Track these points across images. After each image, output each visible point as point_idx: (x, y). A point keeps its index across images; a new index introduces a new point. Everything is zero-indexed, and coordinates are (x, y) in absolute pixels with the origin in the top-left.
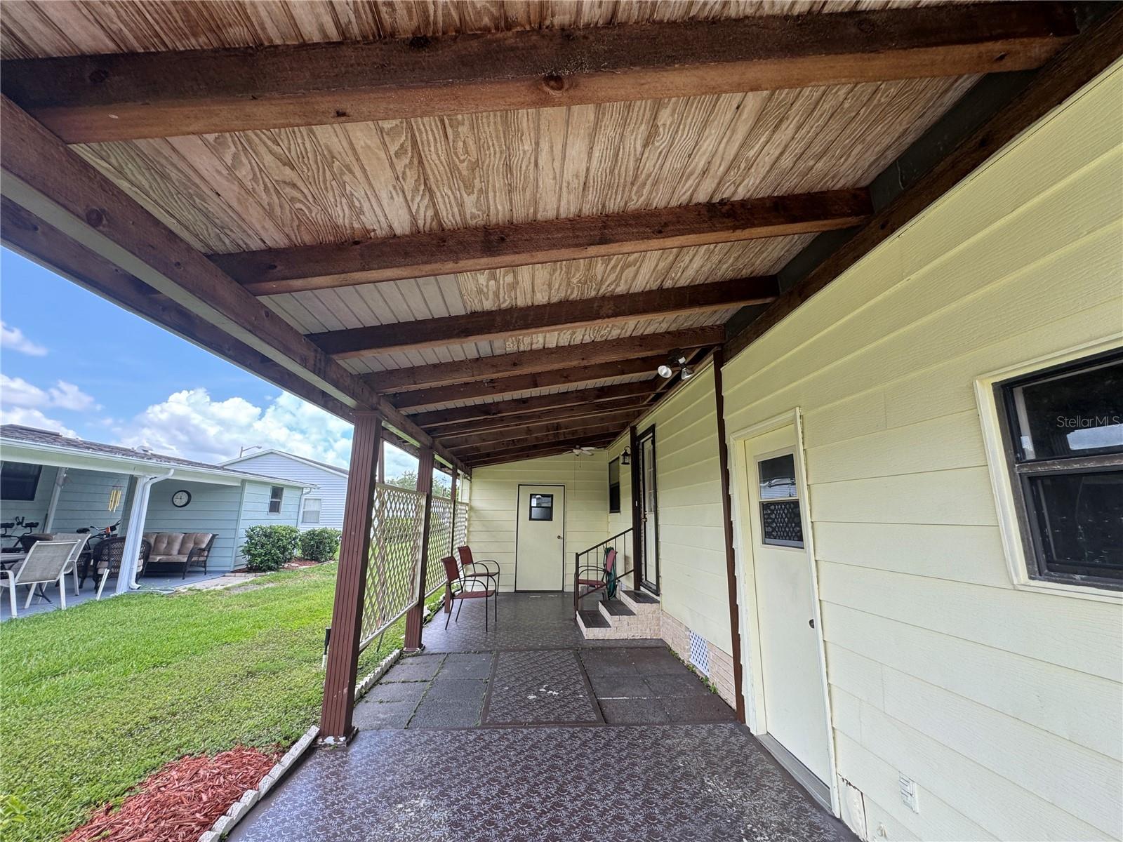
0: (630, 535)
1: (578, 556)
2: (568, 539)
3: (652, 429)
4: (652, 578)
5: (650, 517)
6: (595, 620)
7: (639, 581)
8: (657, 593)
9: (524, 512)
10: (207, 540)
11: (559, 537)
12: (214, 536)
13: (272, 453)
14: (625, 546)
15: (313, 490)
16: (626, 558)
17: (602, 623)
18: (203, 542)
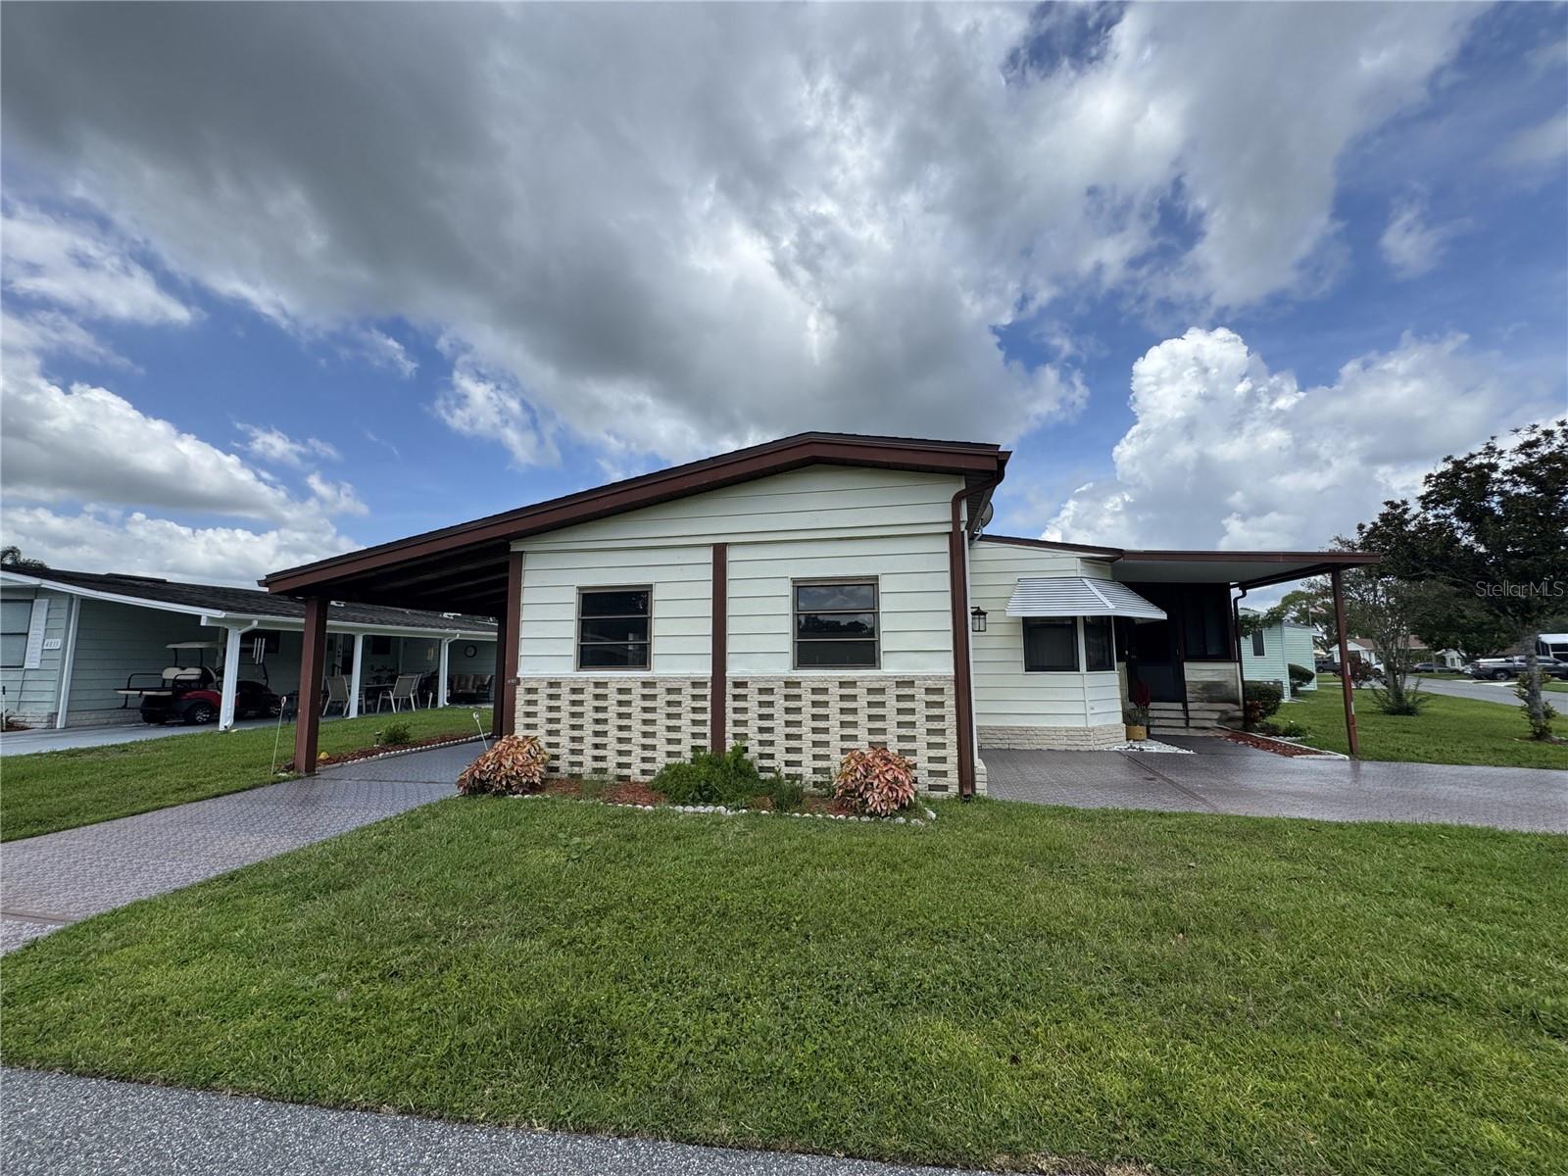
18: (485, 680)
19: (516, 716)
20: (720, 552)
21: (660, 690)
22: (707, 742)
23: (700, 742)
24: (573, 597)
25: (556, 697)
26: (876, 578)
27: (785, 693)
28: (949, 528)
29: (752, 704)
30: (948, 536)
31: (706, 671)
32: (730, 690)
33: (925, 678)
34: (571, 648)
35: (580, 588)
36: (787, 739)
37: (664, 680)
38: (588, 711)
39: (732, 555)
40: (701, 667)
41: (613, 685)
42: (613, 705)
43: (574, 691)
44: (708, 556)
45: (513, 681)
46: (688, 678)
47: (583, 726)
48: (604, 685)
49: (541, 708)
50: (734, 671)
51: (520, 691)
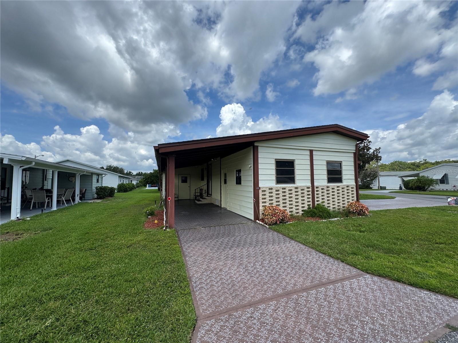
0: (206, 185)
1: (195, 189)
2: (191, 187)
3: (211, 164)
4: (210, 193)
5: (210, 181)
6: (199, 200)
7: (208, 194)
8: (211, 195)
9: (180, 181)
10: (84, 190)
11: (189, 187)
12: (86, 190)
13: (68, 161)
14: (205, 188)
15: (106, 175)
16: (205, 190)
17: (199, 201)
18: (83, 191)
19: (260, 199)
20: (311, 152)
21: (299, 190)
22: (311, 203)
23: (309, 203)
24: (274, 162)
25: (271, 193)
26: (341, 161)
27: (327, 189)
28: (354, 151)
29: (320, 192)
30: (353, 153)
31: (309, 185)
32: (316, 189)
33: (351, 185)
34: (274, 178)
35: (275, 159)
36: (327, 201)
37: (300, 187)
38: (281, 196)
39: (314, 153)
40: (308, 183)
41: (288, 188)
42: (288, 194)
43: (277, 191)
44: (308, 153)
45: (258, 188)
46: (306, 186)
47: (279, 201)
48: (285, 189)
49: (267, 196)
50: (316, 184)
51: (260, 191)
